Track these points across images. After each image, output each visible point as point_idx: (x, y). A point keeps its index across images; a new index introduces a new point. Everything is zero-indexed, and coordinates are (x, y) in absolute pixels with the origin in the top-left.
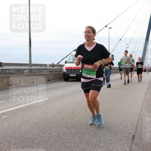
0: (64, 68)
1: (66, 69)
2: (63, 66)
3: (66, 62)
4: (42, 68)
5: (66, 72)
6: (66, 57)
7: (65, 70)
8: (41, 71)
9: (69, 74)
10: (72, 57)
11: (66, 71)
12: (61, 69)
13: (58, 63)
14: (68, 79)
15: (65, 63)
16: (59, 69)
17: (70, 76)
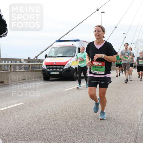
0: (44, 63)
1: (46, 65)
2: (43, 61)
3: (46, 56)
4: (15, 63)
5: (46, 69)
6: (46, 50)
7: (44, 67)
8: (14, 68)
9: (50, 72)
10: (53, 50)
11: (47, 67)
12: (40, 65)
13: (36, 57)
14: (49, 78)
15: (45, 58)
16: (36, 65)
17: (51, 74)
